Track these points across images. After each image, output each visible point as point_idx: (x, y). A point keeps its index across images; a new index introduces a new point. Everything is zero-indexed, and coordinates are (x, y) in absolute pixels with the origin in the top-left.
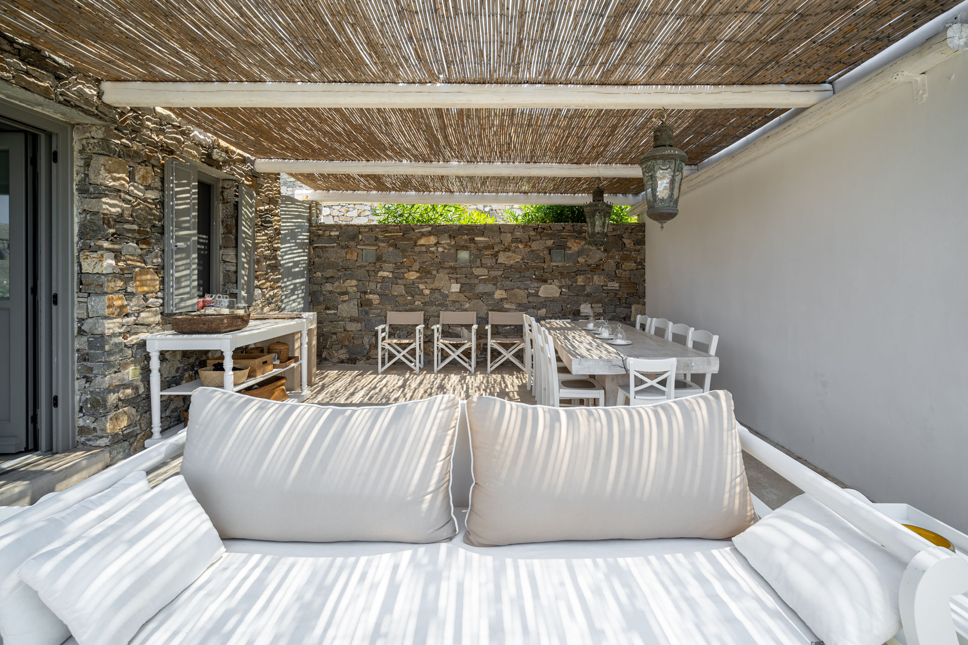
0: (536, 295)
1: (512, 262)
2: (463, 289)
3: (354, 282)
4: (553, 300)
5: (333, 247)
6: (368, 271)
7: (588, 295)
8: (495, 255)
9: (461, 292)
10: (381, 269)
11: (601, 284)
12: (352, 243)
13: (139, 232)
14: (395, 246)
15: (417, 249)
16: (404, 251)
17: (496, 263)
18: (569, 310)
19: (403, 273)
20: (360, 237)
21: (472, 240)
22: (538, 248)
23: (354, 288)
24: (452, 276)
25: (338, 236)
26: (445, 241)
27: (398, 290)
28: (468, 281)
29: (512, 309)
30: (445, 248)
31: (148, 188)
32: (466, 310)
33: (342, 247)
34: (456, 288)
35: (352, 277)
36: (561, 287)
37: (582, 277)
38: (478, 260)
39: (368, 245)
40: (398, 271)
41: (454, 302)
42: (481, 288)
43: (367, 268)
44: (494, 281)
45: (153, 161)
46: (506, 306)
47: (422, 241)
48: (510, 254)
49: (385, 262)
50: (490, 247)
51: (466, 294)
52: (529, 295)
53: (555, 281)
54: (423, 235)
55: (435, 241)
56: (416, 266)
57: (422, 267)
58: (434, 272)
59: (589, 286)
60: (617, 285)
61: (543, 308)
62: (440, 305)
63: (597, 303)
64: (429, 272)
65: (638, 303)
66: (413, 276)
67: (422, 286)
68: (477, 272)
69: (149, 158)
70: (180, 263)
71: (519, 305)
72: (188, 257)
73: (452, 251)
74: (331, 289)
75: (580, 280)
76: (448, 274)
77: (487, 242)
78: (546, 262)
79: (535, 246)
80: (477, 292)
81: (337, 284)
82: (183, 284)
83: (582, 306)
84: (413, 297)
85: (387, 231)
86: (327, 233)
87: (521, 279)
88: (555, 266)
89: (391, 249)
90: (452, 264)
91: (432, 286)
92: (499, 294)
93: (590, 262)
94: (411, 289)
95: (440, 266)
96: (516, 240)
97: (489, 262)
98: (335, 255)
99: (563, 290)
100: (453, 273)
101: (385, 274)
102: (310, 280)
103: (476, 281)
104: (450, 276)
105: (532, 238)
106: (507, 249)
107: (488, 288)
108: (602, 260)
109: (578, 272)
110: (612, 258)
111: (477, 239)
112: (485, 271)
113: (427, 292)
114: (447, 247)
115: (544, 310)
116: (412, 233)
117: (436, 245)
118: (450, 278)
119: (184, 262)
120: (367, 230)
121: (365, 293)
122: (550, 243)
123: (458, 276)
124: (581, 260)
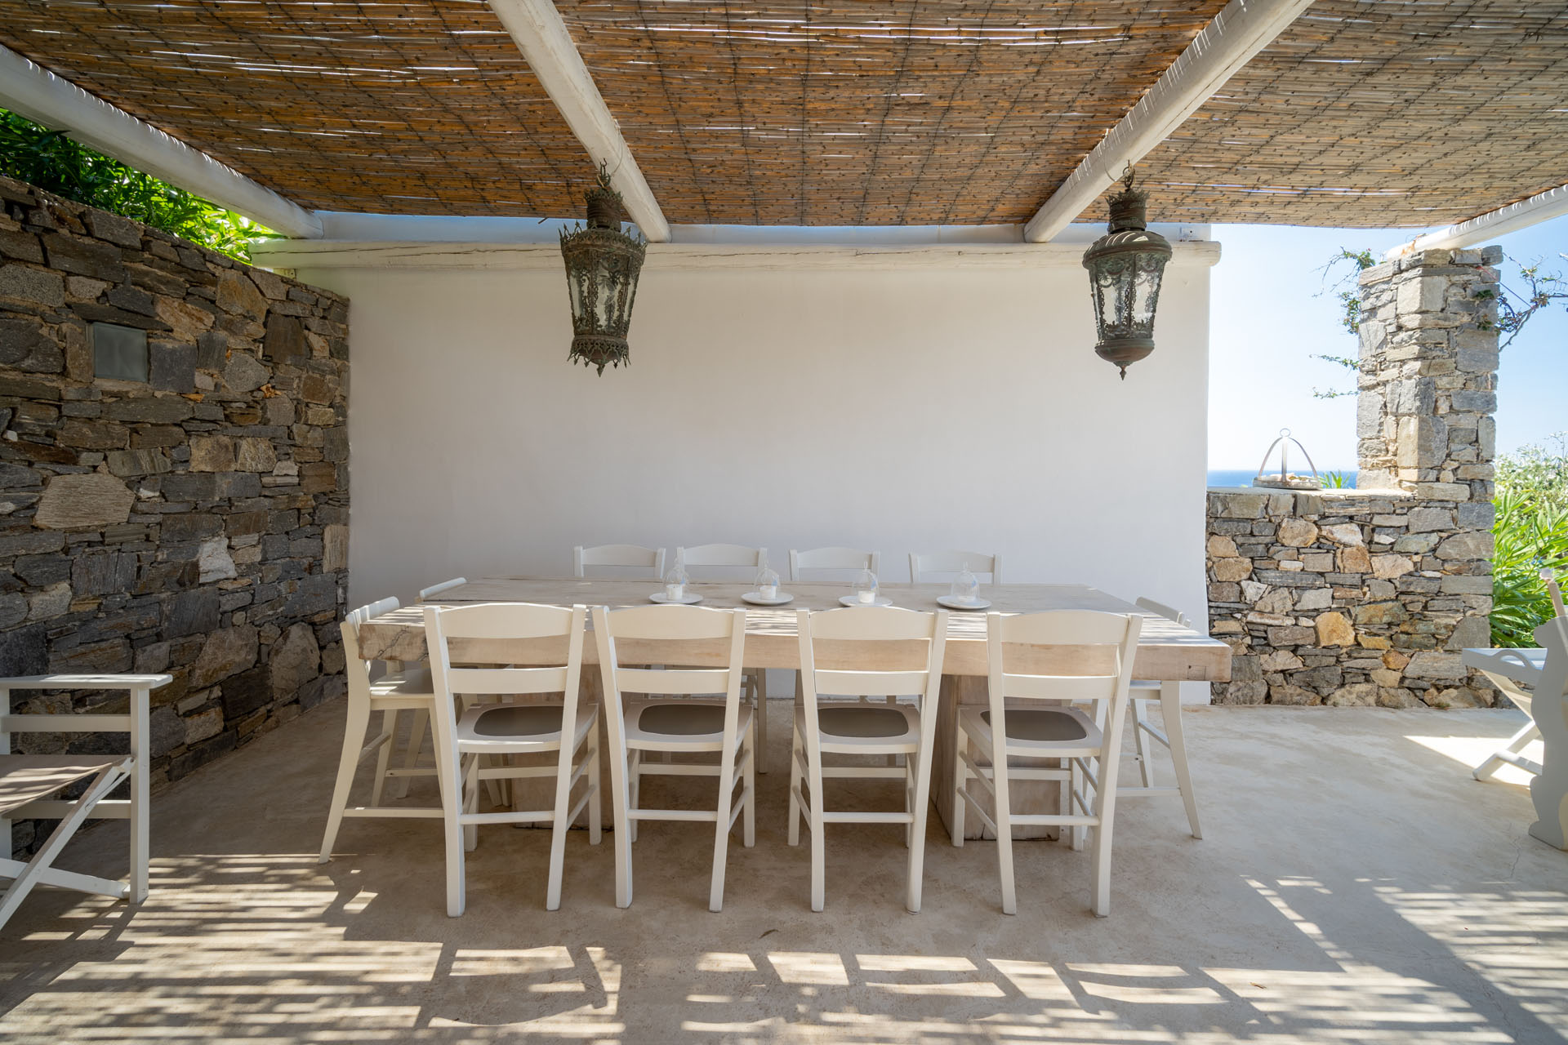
0: (28, 521)
4: (102, 540)
7: (222, 507)
11: (260, 468)
18: (164, 568)
22: (29, 302)
36: (133, 484)
37: (207, 443)
53: (114, 456)
59: (225, 474)
60: (294, 471)
61: (58, 579)
63: (247, 531)
65: (337, 520)
75: (201, 455)
78: (74, 372)
83: (207, 548)
88: (112, 395)
93: (229, 390)
99: (145, 493)
108: (259, 389)
109: (191, 427)
110: (285, 384)
115: (64, 586)
122: (87, 290)
124: (202, 380)
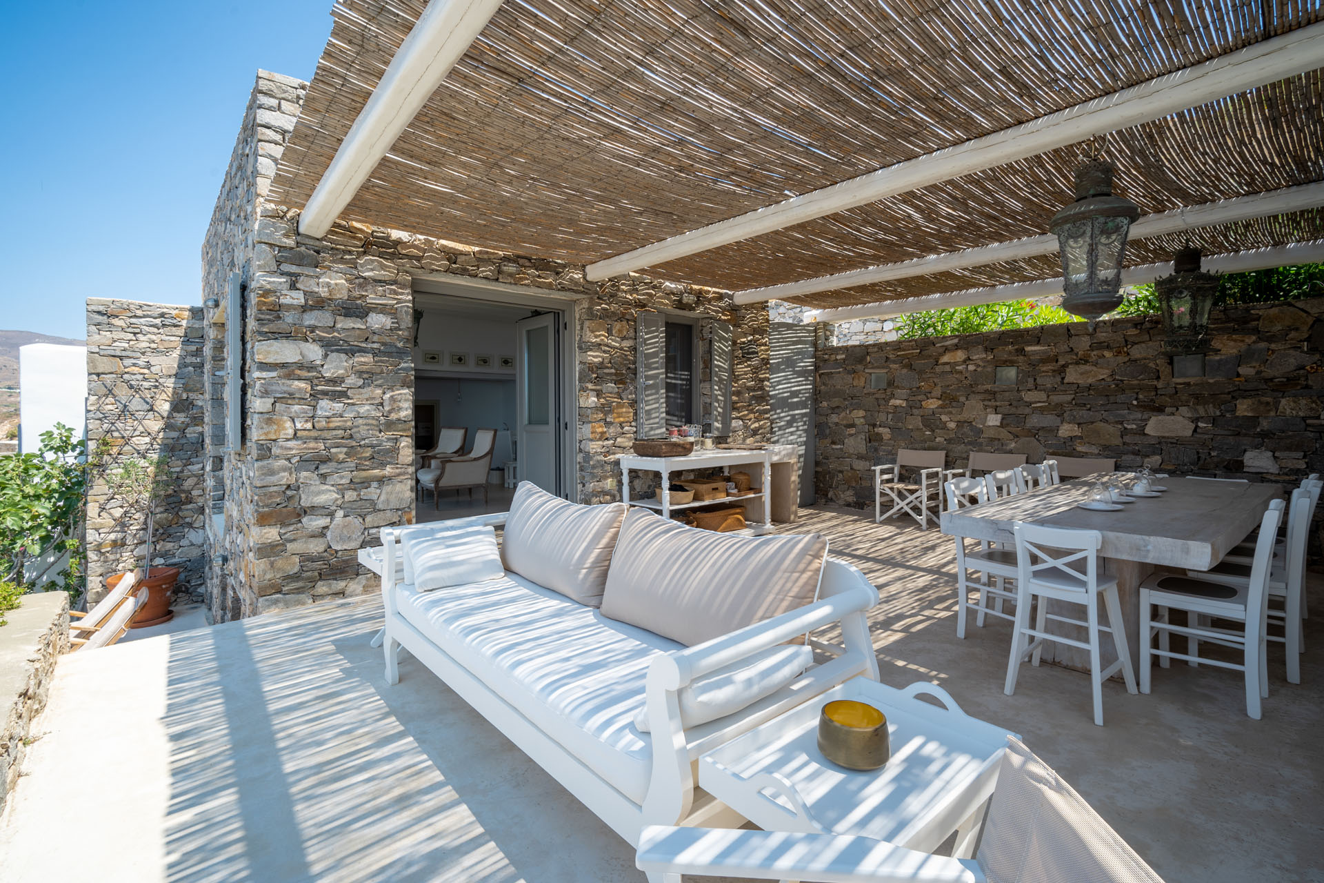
0: (1141, 432)
1: (1090, 381)
2: (1005, 422)
3: (861, 413)
4: (1177, 442)
5: (839, 373)
6: (877, 399)
7: (1265, 435)
8: (1062, 371)
9: (1002, 426)
10: (893, 396)
11: (1301, 414)
12: (860, 367)
13: (616, 374)
14: (910, 367)
15: (938, 369)
16: (921, 372)
17: (1063, 383)
18: (1216, 460)
19: (920, 401)
20: (868, 358)
21: (1021, 351)
22: (1144, 355)
23: (862, 420)
24: (990, 403)
25: (844, 360)
26: (979, 355)
27: (914, 422)
28: (1013, 410)
29: (1092, 454)
30: (978, 366)
31: (623, 338)
32: (1011, 452)
33: (849, 373)
34: (994, 420)
35: (859, 407)
36: (1195, 420)
37: (1249, 401)
38: (1031, 380)
39: (878, 367)
40: (913, 398)
41: (992, 440)
42: (1035, 421)
43: (877, 396)
44: (1059, 411)
45: (627, 317)
46: (1079, 449)
47: (945, 359)
48: (1087, 367)
49: (898, 387)
50: (1046, 360)
51: (1009, 428)
52: (1125, 432)
53: (1183, 410)
54: (947, 350)
55: (964, 357)
56: (937, 392)
57: (945, 393)
58: (962, 399)
59: (1266, 418)
61: (1154, 453)
62: (970, 443)
63: (1289, 449)
64: (954, 399)
66: (932, 404)
67: (944, 418)
68: (1028, 396)
69: (624, 314)
70: (650, 398)
71: (1106, 447)
72: (657, 393)
73: (989, 370)
74: (837, 420)
75: (1244, 408)
76: (983, 401)
77: (1044, 352)
78: (1162, 377)
79: (1137, 352)
80: (1028, 425)
81: (843, 414)
82: (653, 416)
83: (1248, 455)
84: (933, 431)
85: (900, 349)
86: (833, 356)
87: (1108, 407)
88: (1181, 384)
89: (905, 371)
90: (989, 387)
91: (959, 417)
92: (1066, 430)
93: (1269, 372)
94: (931, 422)
95: (971, 390)
96: (1102, 346)
97: (1048, 382)
98: (841, 381)
99: (1200, 424)
100: (990, 400)
101: (898, 402)
102: (816, 411)
103: (1027, 410)
104: (986, 403)
105: (1131, 339)
106: (1085, 360)
107: (1049, 420)
108: (1303, 368)
109: (1242, 393)
111: (1028, 349)
112: (1043, 396)
113: (952, 425)
114: (981, 363)
115: (1159, 458)
116: (932, 348)
117: (964, 361)
118: (986, 407)
119: (654, 397)
120: (876, 350)
121: (874, 426)
123: (998, 404)
124: (1245, 370)
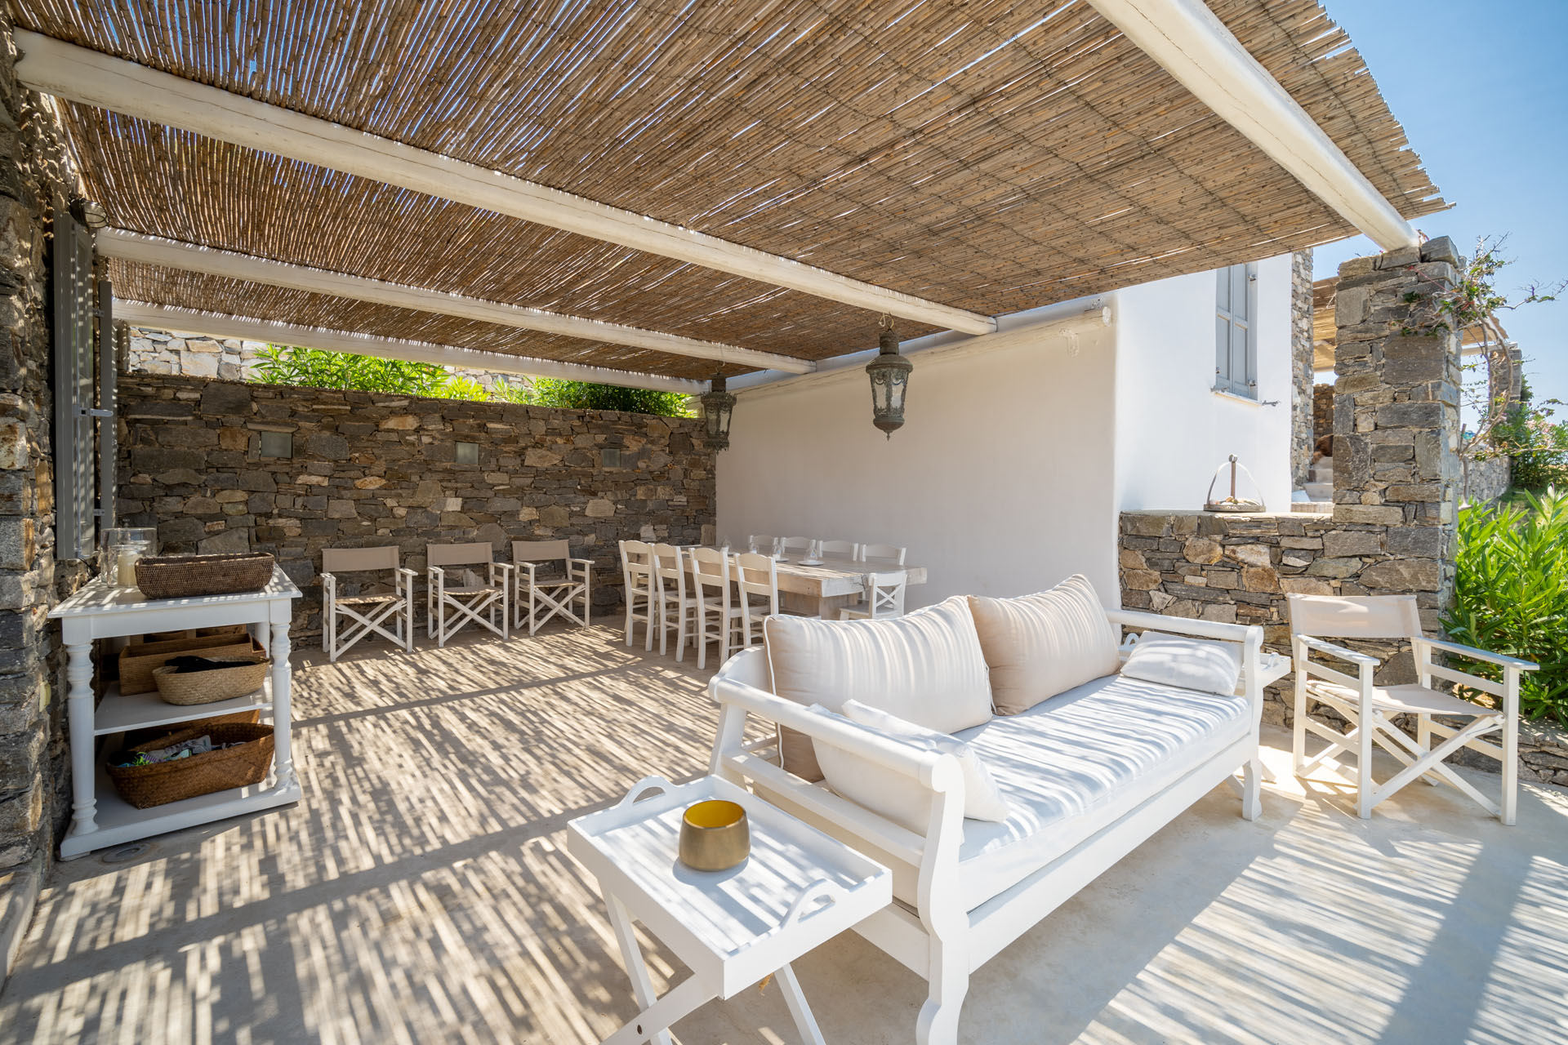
0: (582, 514)
1: (546, 465)
2: (466, 507)
3: (240, 495)
4: (605, 521)
5: (185, 423)
6: (274, 473)
7: (651, 513)
8: (520, 454)
9: (463, 510)
10: (304, 470)
11: (666, 498)
12: (234, 419)
14: (336, 430)
15: (380, 436)
16: (353, 438)
17: (522, 465)
18: (626, 534)
19: (353, 479)
20: (255, 406)
21: (482, 427)
22: (584, 445)
23: (241, 507)
24: (449, 485)
25: (198, 403)
26: (434, 425)
27: (342, 509)
28: (475, 493)
29: (547, 537)
30: (434, 438)
32: (473, 541)
33: (208, 425)
34: (454, 504)
35: (235, 486)
36: (615, 503)
37: (643, 488)
38: (493, 460)
39: (274, 423)
40: (342, 475)
41: (452, 528)
42: (498, 505)
43: (272, 468)
44: (518, 493)
46: (537, 532)
47: (391, 424)
48: (543, 452)
49: (313, 457)
50: (510, 440)
51: (470, 514)
52: (572, 514)
53: (609, 493)
54: (393, 412)
55: (416, 425)
56: (380, 466)
57: (391, 469)
58: (415, 478)
59: (651, 500)
60: (685, 499)
61: (591, 533)
62: (425, 533)
63: (661, 523)
64: (405, 478)
65: (709, 523)
66: (372, 483)
67: (390, 502)
68: (490, 478)
71: (558, 529)
73: (448, 444)
74: (179, 508)
75: (641, 493)
76: (441, 481)
77: (506, 431)
78: (596, 466)
79: (581, 441)
80: (490, 511)
81: (195, 498)
83: (643, 529)
84: (374, 520)
85: (316, 400)
86: (168, 393)
87: (560, 491)
88: (607, 472)
89: (326, 434)
90: (448, 465)
91: (411, 502)
92: (527, 514)
93: (653, 467)
94: (369, 505)
95: (427, 467)
96: (552, 432)
97: (511, 463)
98: (186, 438)
99: (619, 506)
100: (450, 481)
101: (314, 480)
103: (490, 494)
104: (445, 484)
105: (576, 429)
106: (539, 445)
107: (510, 504)
108: (666, 465)
109: (638, 482)
110: (679, 463)
111: (491, 425)
112: (505, 478)
113: (402, 512)
114: (437, 435)
115: (593, 536)
116: (370, 407)
117: (417, 431)
118: (444, 489)
120: (271, 395)
121: (269, 516)
122: (600, 438)
123: (459, 485)
124: (641, 464)
